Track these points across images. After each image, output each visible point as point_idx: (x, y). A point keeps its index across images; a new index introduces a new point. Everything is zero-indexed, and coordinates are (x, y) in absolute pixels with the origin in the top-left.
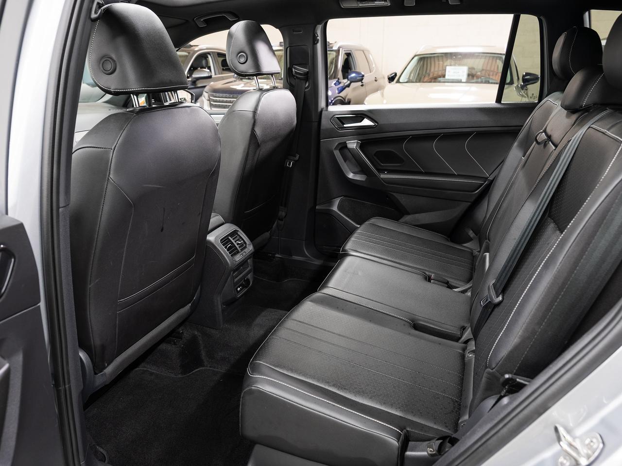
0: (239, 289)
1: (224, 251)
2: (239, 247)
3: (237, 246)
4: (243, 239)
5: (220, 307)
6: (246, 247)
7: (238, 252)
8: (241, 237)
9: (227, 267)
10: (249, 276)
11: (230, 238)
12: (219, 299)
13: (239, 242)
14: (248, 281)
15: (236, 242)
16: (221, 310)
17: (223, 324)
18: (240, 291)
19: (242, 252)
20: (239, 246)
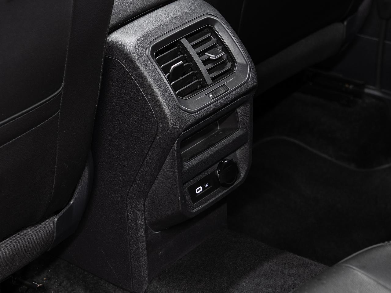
0: (199, 190)
1: (158, 81)
2: (210, 71)
3: (203, 69)
4: (226, 49)
5: (142, 233)
6: (230, 71)
7: (203, 85)
8: (220, 42)
9: (160, 125)
10: (238, 153)
11: (184, 41)
12: (140, 210)
13: (213, 57)
14: (233, 167)
15: (200, 54)
16: (144, 243)
17: (150, 282)
18: (202, 195)
19: (217, 86)
20: (210, 66)
